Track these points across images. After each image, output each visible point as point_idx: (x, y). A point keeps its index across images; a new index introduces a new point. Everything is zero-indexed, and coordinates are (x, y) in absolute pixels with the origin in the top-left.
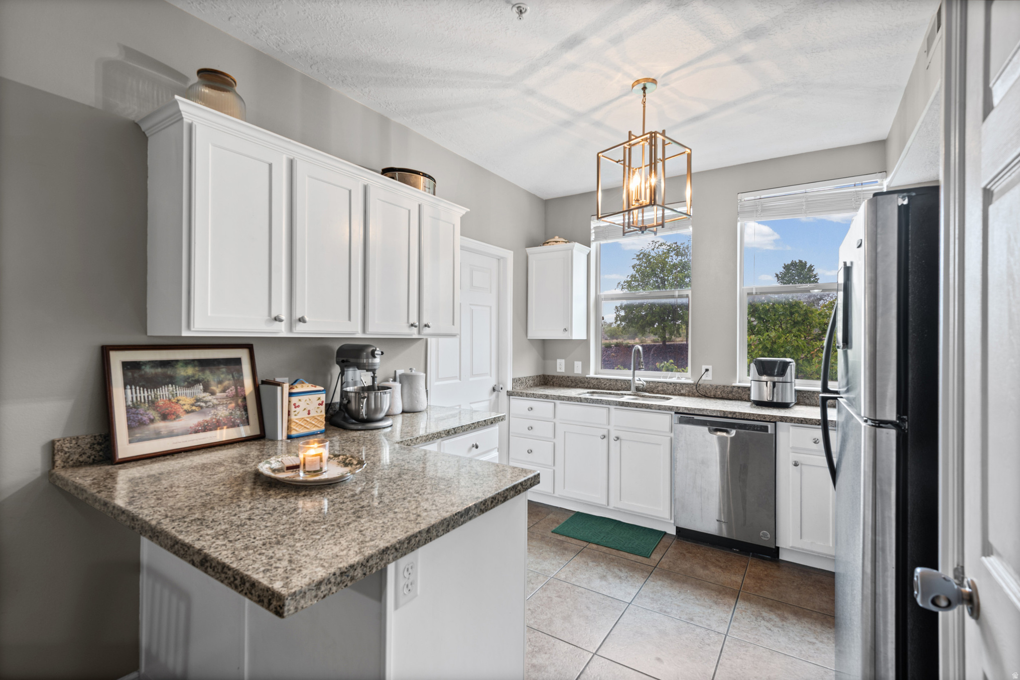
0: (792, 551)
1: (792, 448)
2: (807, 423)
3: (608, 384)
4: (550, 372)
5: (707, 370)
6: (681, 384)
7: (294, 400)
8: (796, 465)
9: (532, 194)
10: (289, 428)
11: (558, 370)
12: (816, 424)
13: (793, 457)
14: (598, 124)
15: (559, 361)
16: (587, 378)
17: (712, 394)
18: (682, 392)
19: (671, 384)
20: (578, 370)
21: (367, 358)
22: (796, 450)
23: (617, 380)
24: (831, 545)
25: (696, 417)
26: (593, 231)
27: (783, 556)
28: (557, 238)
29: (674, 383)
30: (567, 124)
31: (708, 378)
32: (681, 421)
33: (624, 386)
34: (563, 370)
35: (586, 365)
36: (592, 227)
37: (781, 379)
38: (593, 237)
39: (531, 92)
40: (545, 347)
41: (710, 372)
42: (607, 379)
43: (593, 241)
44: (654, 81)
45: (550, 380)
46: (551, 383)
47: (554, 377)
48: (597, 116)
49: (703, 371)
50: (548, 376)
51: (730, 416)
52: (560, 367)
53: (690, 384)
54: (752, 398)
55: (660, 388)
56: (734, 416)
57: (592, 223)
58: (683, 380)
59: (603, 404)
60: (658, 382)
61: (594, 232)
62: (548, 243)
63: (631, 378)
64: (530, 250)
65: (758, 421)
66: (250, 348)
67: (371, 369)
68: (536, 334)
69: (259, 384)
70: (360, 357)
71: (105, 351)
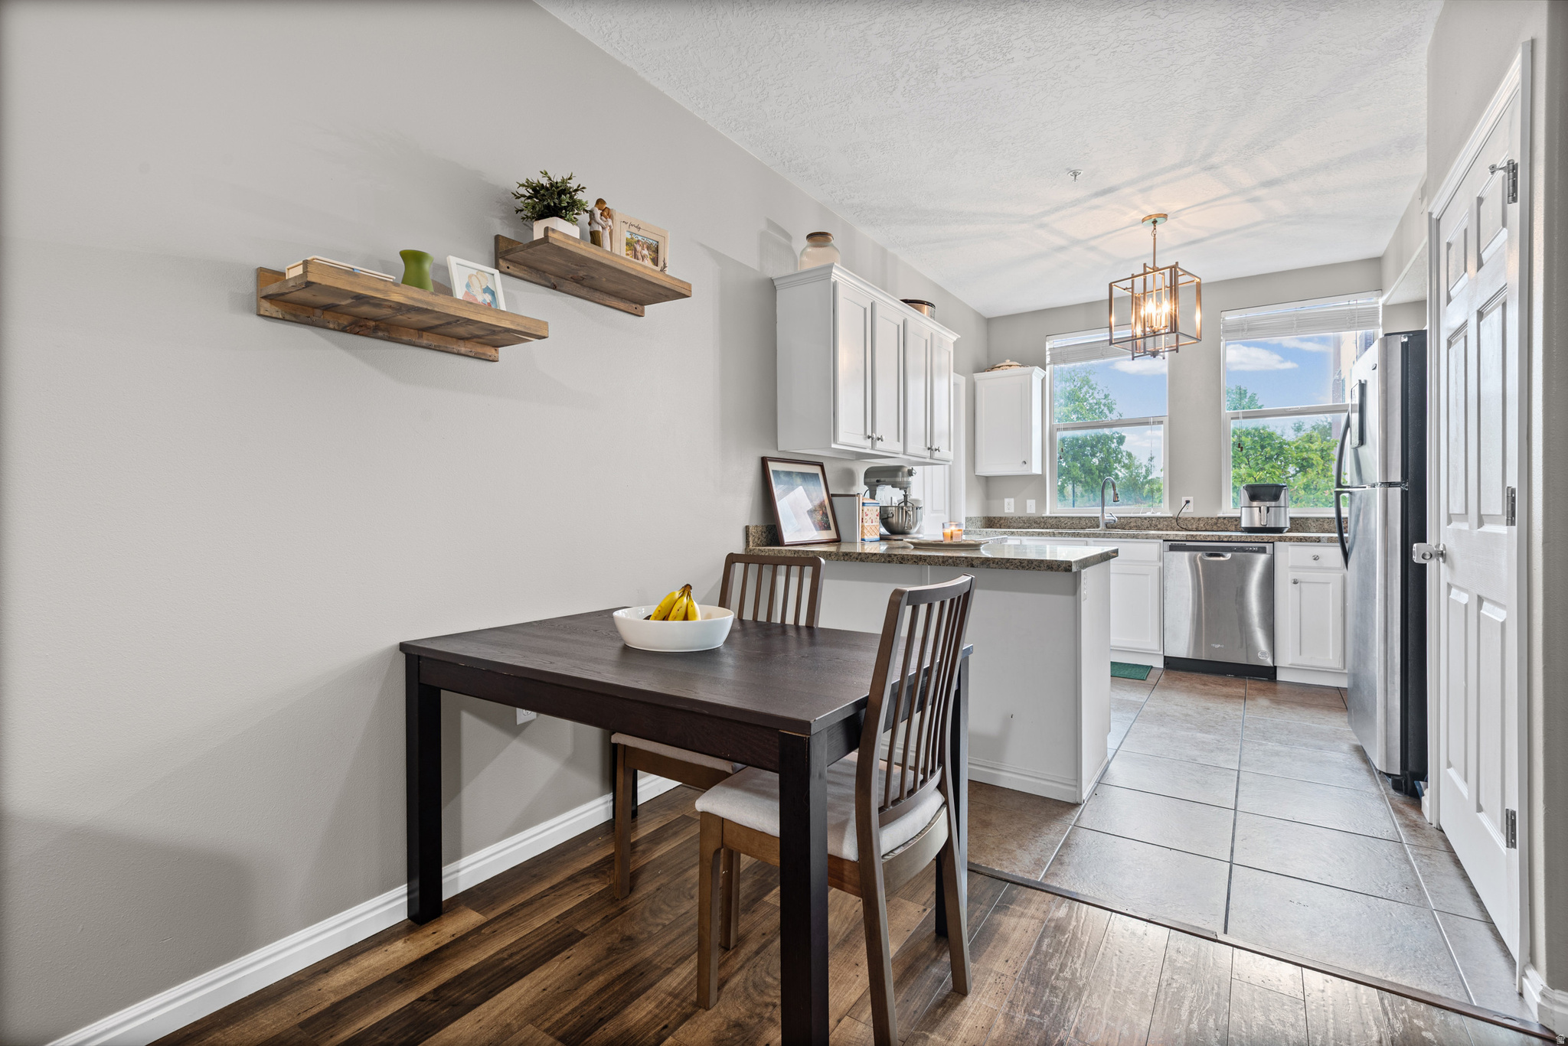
0: (1292, 668)
1: (1292, 567)
2: (1306, 541)
3: (1069, 524)
4: (995, 513)
5: (1188, 502)
6: (1158, 518)
7: (865, 508)
8: (1295, 582)
9: (981, 316)
10: (862, 532)
11: (1006, 511)
12: (1315, 541)
13: (1292, 576)
14: (1092, 249)
15: (1006, 500)
16: (1043, 518)
17: (1194, 527)
18: (1159, 526)
19: (1145, 518)
20: (1031, 509)
21: (903, 476)
22: (1293, 568)
23: (1080, 518)
24: (1331, 658)
25: (1188, 544)
26: (1048, 353)
27: (1281, 676)
28: (1008, 362)
29: (1149, 518)
30: (1061, 249)
31: (1189, 511)
32: (1172, 548)
33: (1089, 524)
34: (1012, 511)
35: (1041, 502)
36: (1047, 349)
37: (1273, 504)
38: (1048, 360)
39: (1042, 226)
40: (989, 485)
41: (1191, 504)
42: (1069, 518)
43: (1048, 364)
44: (1165, 216)
45: (996, 522)
46: (998, 525)
47: (1001, 518)
48: (1093, 243)
49: (1184, 503)
50: (994, 518)
51: (1225, 539)
52: (1009, 507)
53: (1169, 517)
54: (1243, 526)
55: (1132, 524)
56: (1230, 539)
57: (1047, 343)
58: (1158, 514)
59: (1080, 537)
60: (1131, 517)
61: (1050, 354)
62: (999, 367)
63: (1099, 515)
64: (977, 376)
65: (1256, 542)
66: (822, 466)
67: (905, 487)
68: (986, 468)
69: (830, 497)
70: (896, 476)
71: (764, 461)
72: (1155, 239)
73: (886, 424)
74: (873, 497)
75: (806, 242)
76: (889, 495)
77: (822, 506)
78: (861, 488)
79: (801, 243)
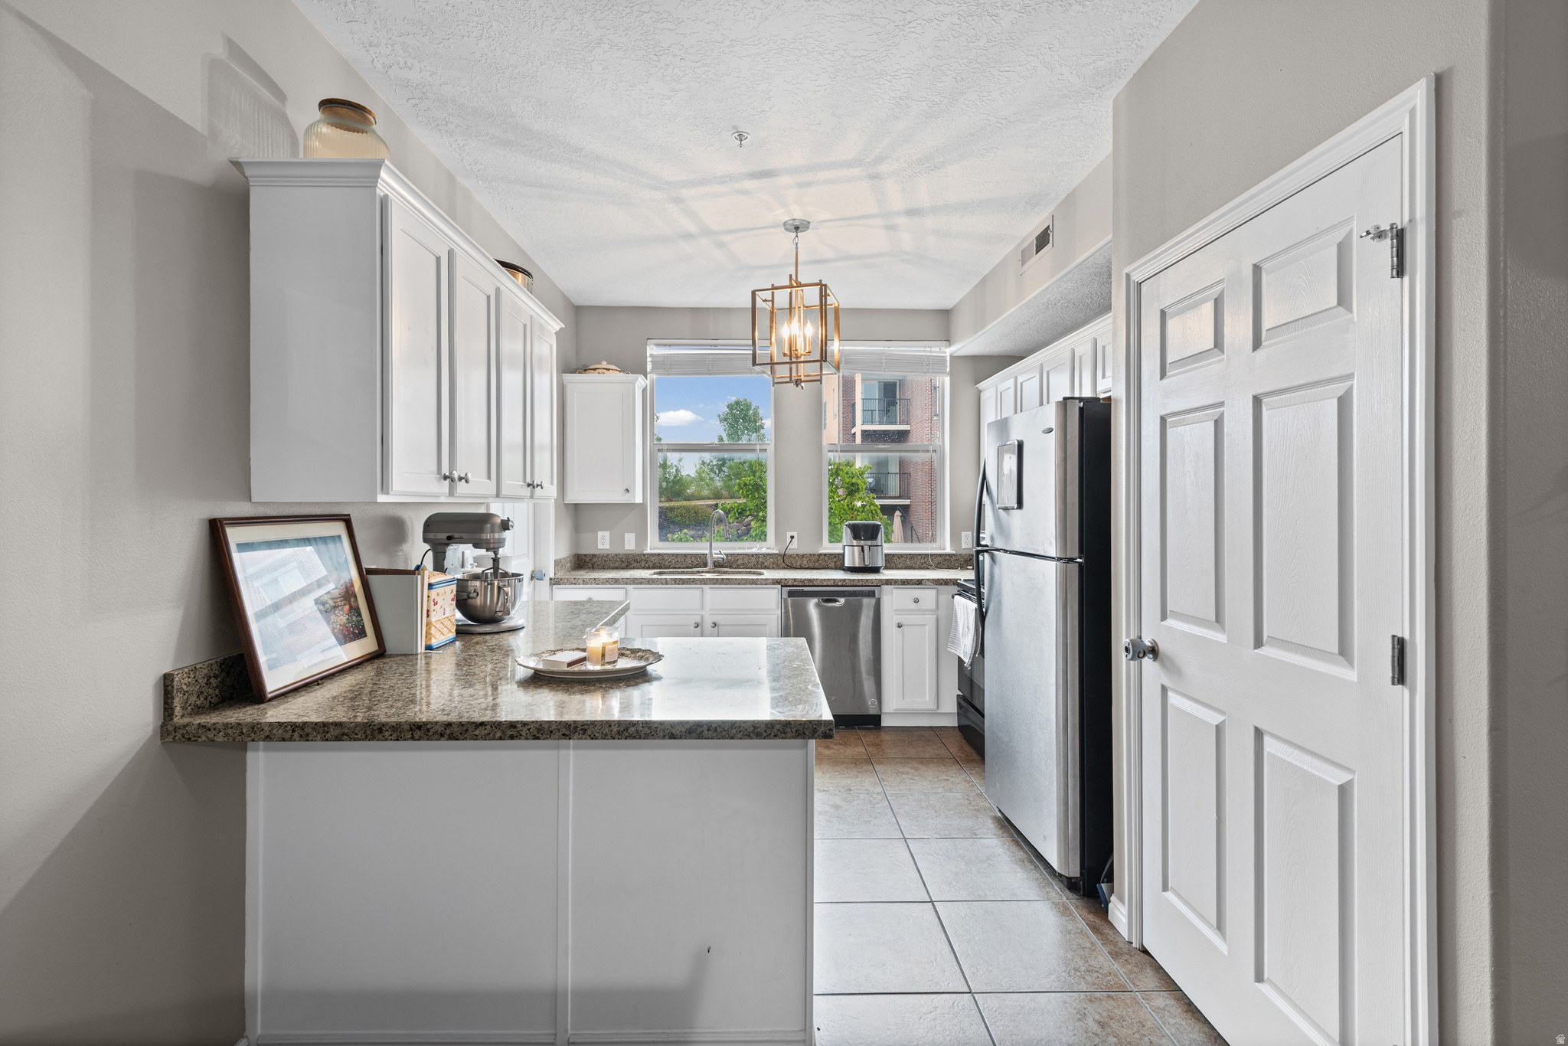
0: (897, 714)
1: (896, 610)
2: (909, 584)
3: (673, 562)
4: (586, 550)
5: (792, 537)
6: (765, 555)
7: (433, 594)
8: (900, 626)
9: (572, 303)
10: (428, 633)
11: (600, 547)
12: (916, 584)
13: (897, 619)
14: (721, 245)
15: (600, 534)
16: (644, 555)
17: (798, 564)
18: (766, 564)
19: (752, 555)
20: (630, 544)
21: (494, 529)
22: (898, 611)
23: (685, 555)
24: (928, 700)
25: (806, 589)
26: (649, 359)
27: (886, 722)
28: (604, 364)
29: (756, 555)
30: (688, 237)
31: (795, 547)
32: (791, 595)
33: (695, 563)
34: (607, 546)
35: (642, 537)
36: (648, 355)
37: (869, 543)
38: (649, 367)
39: (677, 200)
40: (578, 515)
41: (795, 540)
42: (673, 555)
43: (650, 373)
44: (808, 224)
45: (587, 560)
46: (590, 565)
47: (593, 556)
48: (725, 238)
49: (789, 540)
50: (585, 555)
51: (840, 584)
52: (603, 542)
53: (775, 554)
54: (846, 565)
55: (740, 562)
56: (844, 583)
57: (648, 348)
58: (764, 551)
59: (696, 584)
60: (738, 555)
61: (651, 361)
62: (595, 369)
63: (707, 552)
64: (567, 377)
65: (862, 586)
66: (347, 521)
67: (493, 547)
68: (575, 496)
69: (365, 574)
70: (481, 531)
71: (216, 530)
72: (797, 248)
73: (471, 460)
74: (439, 567)
75: (317, 114)
76: (465, 557)
77: (348, 594)
78: (417, 551)
79: (306, 114)
